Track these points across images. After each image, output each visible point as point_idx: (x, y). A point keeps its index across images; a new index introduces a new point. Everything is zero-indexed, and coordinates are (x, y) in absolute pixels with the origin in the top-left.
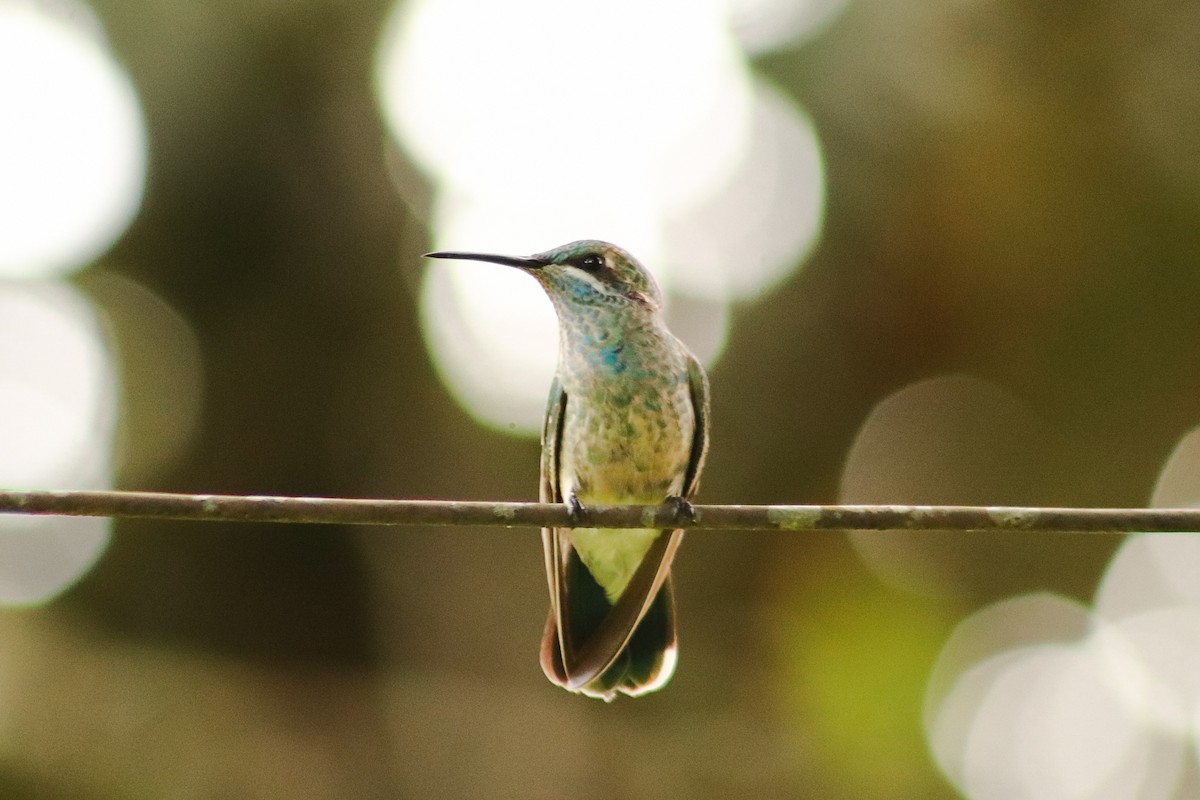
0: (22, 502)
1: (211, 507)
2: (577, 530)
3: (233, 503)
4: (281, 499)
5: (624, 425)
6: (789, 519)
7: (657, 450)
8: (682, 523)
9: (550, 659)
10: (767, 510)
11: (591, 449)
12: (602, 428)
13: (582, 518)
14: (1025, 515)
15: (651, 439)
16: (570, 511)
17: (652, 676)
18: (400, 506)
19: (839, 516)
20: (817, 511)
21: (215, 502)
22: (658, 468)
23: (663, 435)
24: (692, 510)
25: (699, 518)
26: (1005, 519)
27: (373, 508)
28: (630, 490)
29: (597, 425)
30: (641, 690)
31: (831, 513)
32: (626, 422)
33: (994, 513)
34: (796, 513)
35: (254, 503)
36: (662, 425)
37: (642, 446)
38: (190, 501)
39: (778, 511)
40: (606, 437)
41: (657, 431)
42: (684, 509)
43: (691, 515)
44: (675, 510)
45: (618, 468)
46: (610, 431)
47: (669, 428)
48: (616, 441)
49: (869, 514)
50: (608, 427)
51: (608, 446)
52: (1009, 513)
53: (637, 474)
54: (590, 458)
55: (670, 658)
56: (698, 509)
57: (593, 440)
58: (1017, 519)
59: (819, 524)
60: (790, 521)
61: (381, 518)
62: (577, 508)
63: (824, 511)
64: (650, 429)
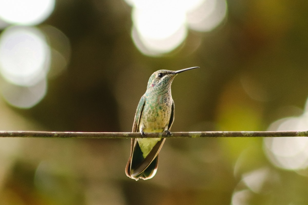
0: (11, 134)
1: (56, 135)
2: (143, 138)
3: (61, 134)
4: (72, 132)
5: (157, 114)
6: (194, 135)
7: (163, 120)
8: (168, 136)
9: (127, 170)
10: (188, 133)
11: (148, 118)
12: (151, 113)
13: (144, 136)
14: (250, 133)
15: (161, 118)
16: (142, 134)
17: (150, 175)
18: (101, 134)
19: (206, 134)
20: (200, 133)
21: (57, 133)
22: (162, 124)
23: (165, 117)
24: (171, 133)
25: (172, 135)
26: (246, 134)
27: (94, 134)
28: (155, 129)
29: (150, 112)
30: (147, 179)
31: (204, 133)
32: (158, 113)
33: (243, 133)
34: (195, 134)
35: (66, 133)
36: (165, 115)
37: (159, 119)
38: (51, 133)
39: (191, 133)
40: (152, 115)
41: (163, 116)
42: (169, 133)
43: (170, 135)
44: (167, 133)
45: (153, 123)
46: (153, 114)
47: (166, 116)
48: (154, 117)
49: (213, 134)
50: (153, 113)
51: (152, 118)
52: (246, 133)
53: (157, 125)
54: (148, 120)
55: (155, 171)
56: (172, 133)
57: (149, 116)
58: (248, 134)
59: (201, 136)
60: (194, 136)
61: (96, 137)
62: (143, 133)
63: (202, 133)
64: (162, 116)
